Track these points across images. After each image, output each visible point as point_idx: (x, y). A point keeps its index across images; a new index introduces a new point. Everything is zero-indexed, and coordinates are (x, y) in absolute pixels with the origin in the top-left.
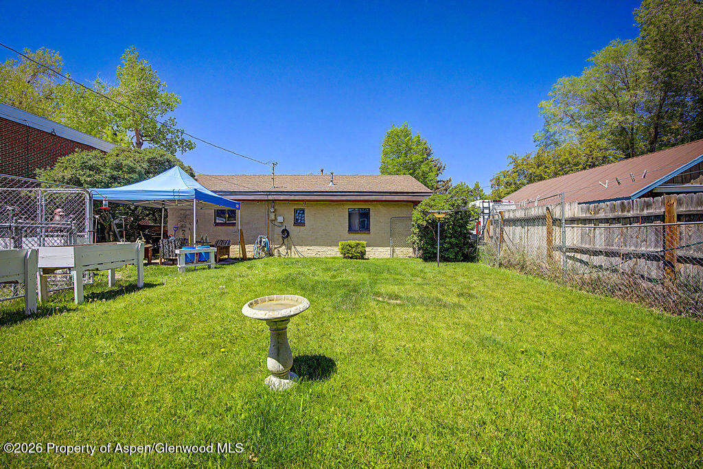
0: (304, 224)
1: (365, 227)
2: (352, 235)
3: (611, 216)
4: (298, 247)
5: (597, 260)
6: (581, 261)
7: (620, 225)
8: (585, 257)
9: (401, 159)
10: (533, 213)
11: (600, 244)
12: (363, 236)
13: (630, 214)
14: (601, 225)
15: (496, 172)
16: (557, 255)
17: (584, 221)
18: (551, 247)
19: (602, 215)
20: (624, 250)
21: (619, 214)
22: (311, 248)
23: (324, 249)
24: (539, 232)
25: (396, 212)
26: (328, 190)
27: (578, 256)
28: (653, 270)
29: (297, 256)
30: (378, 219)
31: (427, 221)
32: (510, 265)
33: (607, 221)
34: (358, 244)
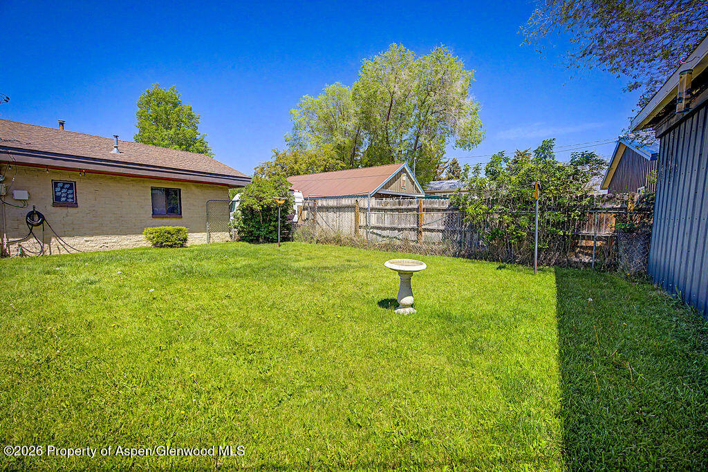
0: (75, 205)
1: (174, 210)
2: (158, 220)
3: (394, 208)
4: (65, 239)
5: (385, 233)
6: (377, 234)
7: (397, 213)
8: (379, 232)
9: (172, 132)
10: (344, 203)
11: (387, 225)
12: (174, 220)
13: (403, 207)
14: (388, 213)
15: (260, 162)
16: (362, 232)
17: (379, 210)
18: (358, 227)
19: (388, 207)
20: (400, 227)
21: (398, 207)
22: (92, 238)
23: (115, 239)
24: (349, 216)
25: (212, 194)
26: (111, 158)
27: (375, 231)
28: (412, 236)
29: (64, 252)
30: (191, 201)
31: (262, 206)
32: (327, 241)
33: (392, 210)
34: (179, 231)
